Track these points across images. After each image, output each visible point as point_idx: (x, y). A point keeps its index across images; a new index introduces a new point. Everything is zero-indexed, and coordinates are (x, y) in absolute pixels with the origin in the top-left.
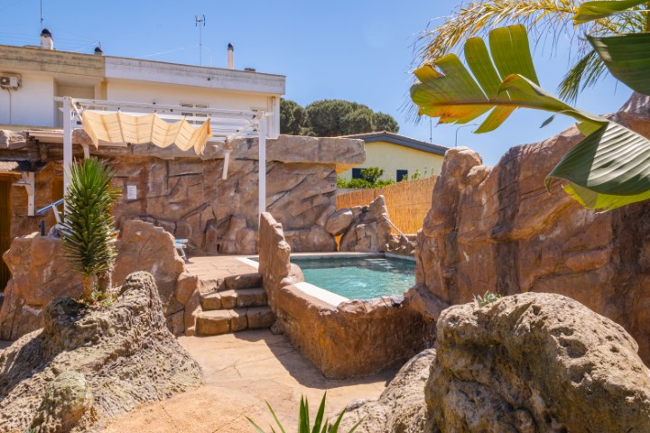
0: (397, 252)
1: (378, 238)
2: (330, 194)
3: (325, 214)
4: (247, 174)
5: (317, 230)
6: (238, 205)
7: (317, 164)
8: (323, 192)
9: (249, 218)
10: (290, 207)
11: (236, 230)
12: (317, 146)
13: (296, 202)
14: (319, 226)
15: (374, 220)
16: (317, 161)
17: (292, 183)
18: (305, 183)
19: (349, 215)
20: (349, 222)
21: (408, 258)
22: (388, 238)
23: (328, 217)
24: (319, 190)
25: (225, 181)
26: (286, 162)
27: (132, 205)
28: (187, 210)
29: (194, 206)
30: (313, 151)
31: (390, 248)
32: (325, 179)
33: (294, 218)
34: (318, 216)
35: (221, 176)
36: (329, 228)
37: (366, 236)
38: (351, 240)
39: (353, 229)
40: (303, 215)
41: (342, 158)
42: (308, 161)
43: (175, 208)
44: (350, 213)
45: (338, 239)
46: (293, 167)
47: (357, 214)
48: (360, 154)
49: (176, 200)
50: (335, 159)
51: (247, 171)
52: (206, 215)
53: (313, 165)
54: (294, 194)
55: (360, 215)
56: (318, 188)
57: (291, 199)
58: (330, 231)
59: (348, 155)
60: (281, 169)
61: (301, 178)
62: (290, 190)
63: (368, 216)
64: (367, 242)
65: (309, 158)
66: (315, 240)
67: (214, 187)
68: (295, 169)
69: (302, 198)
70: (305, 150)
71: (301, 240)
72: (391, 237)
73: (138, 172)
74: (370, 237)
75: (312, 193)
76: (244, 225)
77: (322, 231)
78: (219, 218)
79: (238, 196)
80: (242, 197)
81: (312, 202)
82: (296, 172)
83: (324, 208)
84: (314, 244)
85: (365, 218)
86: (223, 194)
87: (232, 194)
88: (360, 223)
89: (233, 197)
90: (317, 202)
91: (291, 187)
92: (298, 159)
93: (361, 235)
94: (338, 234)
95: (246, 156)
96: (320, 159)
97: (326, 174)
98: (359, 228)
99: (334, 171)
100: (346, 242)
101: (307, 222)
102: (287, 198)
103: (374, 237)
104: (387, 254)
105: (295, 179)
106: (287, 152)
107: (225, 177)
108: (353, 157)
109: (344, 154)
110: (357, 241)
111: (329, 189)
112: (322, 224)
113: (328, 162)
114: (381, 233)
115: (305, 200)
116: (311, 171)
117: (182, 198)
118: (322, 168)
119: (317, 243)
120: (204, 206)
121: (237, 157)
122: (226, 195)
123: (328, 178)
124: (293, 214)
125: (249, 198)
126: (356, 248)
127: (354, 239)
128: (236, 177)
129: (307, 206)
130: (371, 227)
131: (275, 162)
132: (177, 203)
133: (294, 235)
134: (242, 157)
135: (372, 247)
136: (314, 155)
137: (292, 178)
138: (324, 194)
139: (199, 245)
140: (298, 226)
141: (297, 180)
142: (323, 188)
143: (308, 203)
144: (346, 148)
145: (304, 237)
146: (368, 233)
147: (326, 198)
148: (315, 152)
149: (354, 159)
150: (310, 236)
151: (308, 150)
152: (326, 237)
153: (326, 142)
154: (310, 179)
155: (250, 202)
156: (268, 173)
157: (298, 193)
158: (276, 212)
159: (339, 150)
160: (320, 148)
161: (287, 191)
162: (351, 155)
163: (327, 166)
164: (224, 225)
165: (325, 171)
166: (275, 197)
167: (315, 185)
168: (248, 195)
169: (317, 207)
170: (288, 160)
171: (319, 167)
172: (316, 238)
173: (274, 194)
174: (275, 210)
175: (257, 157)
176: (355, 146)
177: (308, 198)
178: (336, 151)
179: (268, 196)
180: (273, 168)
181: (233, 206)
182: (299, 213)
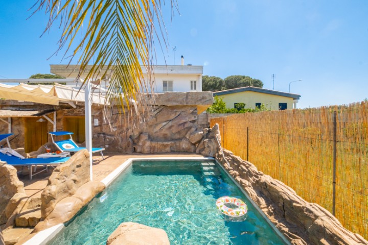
1: (214, 148)
2: (194, 121)
3: (189, 132)
4: (148, 112)
5: (184, 141)
6: (145, 128)
8: (190, 120)
9: (151, 134)
10: (172, 128)
11: (142, 140)
12: (185, 96)
13: (176, 126)
14: (186, 139)
15: (212, 138)
16: (185, 104)
17: (173, 116)
18: (180, 116)
19: (201, 134)
20: (201, 137)
23: (191, 134)
24: (187, 119)
26: (168, 105)
27: (96, 128)
28: (121, 130)
29: (124, 128)
30: (183, 99)
31: (218, 156)
33: (174, 134)
34: (186, 133)
35: (136, 114)
36: (191, 140)
37: (208, 147)
38: (201, 148)
39: (202, 141)
40: (179, 132)
41: (199, 102)
42: (180, 105)
43: (115, 129)
44: (202, 132)
46: (173, 108)
47: (206, 133)
48: (210, 100)
50: (195, 103)
52: (129, 133)
53: (184, 106)
54: (174, 122)
55: (207, 134)
57: (173, 124)
58: (192, 142)
59: (203, 101)
60: (167, 109)
61: (178, 114)
62: (172, 120)
63: (211, 134)
64: (208, 150)
65: (181, 103)
66: (184, 146)
68: (174, 109)
69: (179, 124)
71: (176, 146)
72: (219, 150)
73: (99, 113)
74: (210, 147)
75: (184, 121)
76: (146, 138)
77: (187, 142)
78: (135, 134)
79: (145, 124)
80: (147, 124)
81: (184, 126)
82: (175, 110)
83: (189, 128)
84: (183, 148)
85: (209, 136)
87: (141, 122)
88: (207, 138)
89: (142, 124)
90: (186, 126)
91: (173, 118)
92: (175, 104)
93: (206, 146)
94: (196, 143)
95: (147, 104)
96: (187, 104)
97: (191, 111)
98: (205, 142)
99: (196, 109)
100: (199, 148)
101: (181, 136)
102: (170, 124)
103: (212, 148)
104: (216, 160)
106: (169, 100)
108: (206, 101)
109: (200, 100)
111: (193, 119)
112: (188, 137)
113: (191, 105)
114: (216, 146)
115: (180, 125)
116: (183, 110)
117: (119, 124)
118: (189, 108)
120: (128, 128)
121: (143, 104)
122: (138, 123)
123: (192, 113)
124: (174, 132)
125: (151, 124)
126: (203, 152)
127: (203, 147)
128: (143, 114)
129: (181, 128)
130: (211, 141)
131: (163, 106)
132: (116, 127)
133: (171, 144)
135: (211, 153)
137: (173, 113)
138: (190, 122)
139: (124, 148)
140: (176, 138)
141: (176, 114)
142: (190, 118)
143: (182, 126)
144: (202, 97)
145: (178, 144)
146: (209, 145)
147: (192, 124)
148: (184, 100)
149: (206, 103)
150: (181, 144)
151: (180, 99)
152: (189, 145)
153: (191, 94)
154: (183, 114)
155: (151, 126)
156: (160, 111)
157: (176, 121)
158: (164, 131)
159: (198, 98)
160: (187, 97)
161: (170, 121)
162: (205, 100)
163: (192, 106)
164: (139, 138)
165: (191, 109)
166: (164, 124)
167: (186, 117)
168: (150, 122)
169: (187, 128)
170: (169, 104)
171: (187, 107)
172: (184, 145)
173: (163, 122)
174: (164, 130)
175: (153, 104)
176: (207, 95)
177: (182, 124)
178: (196, 99)
179: (161, 122)
180: (163, 109)
181: (142, 129)
182: (177, 131)
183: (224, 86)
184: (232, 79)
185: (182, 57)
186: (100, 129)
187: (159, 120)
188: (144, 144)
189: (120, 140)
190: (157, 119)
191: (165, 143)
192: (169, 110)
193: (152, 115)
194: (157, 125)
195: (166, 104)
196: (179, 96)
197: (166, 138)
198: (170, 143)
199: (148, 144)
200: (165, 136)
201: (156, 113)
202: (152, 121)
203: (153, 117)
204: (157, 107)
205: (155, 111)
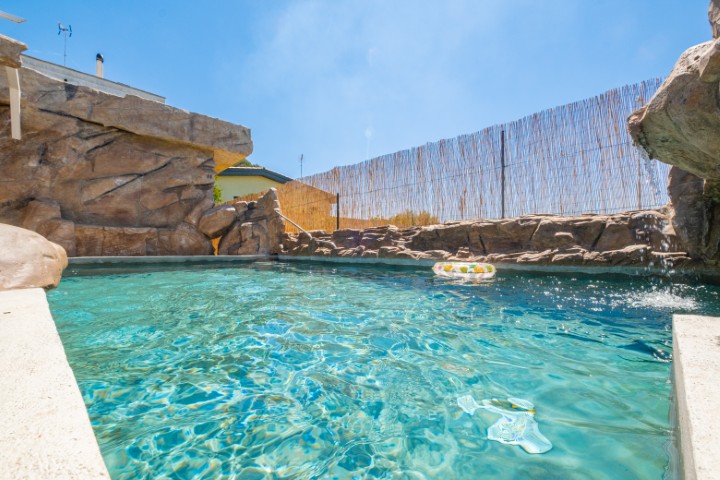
0: (296, 253)
1: (268, 238)
2: (206, 187)
3: (197, 209)
4: (65, 137)
5: (185, 228)
6: (47, 184)
7: (188, 146)
8: (196, 183)
9: (69, 206)
10: (146, 196)
12: (187, 121)
13: (155, 191)
14: (190, 224)
15: (263, 218)
16: (187, 140)
17: (148, 165)
18: (170, 167)
19: (232, 212)
20: (231, 220)
21: (312, 258)
22: (283, 237)
23: (203, 213)
24: (189, 179)
25: (18, 142)
26: (137, 132)
30: (181, 127)
31: (285, 249)
32: (199, 167)
33: (151, 212)
34: (188, 213)
35: (8, 132)
36: (203, 227)
37: (253, 237)
38: (233, 242)
39: (236, 228)
40: (166, 209)
41: (222, 143)
42: (173, 139)
44: (233, 209)
45: (215, 242)
46: (148, 143)
47: (241, 211)
48: (245, 144)
50: (213, 143)
51: (64, 133)
54: (151, 180)
55: (245, 212)
56: (190, 177)
57: (146, 186)
58: (204, 231)
59: (230, 142)
60: (131, 143)
61: (163, 161)
62: (145, 174)
63: (256, 213)
64: (254, 244)
65: (175, 134)
66: (183, 242)
68: (154, 147)
69: (165, 187)
70: (170, 123)
71: (160, 241)
72: (286, 236)
74: (258, 237)
75: (180, 181)
76: (56, 213)
77: (193, 231)
79: (46, 170)
80: (55, 174)
81: (179, 194)
82: (156, 151)
83: (197, 201)
84: (181, 247)
85: (251, 217)
86: (13, 162)
87: (33, 164)
88: (247, 220)
89: (34, 171)
90: (186, 194)
91: (147, 170)
92: (157, 133)
93: (247, 236)
94: (216, 235)
95: (62, 109)
96: (192, 139)
97: (200, 161)
98: (245, 228)
99: (211, 160)
100: (226, 245)
101: (172, 219)
102: (139, 184)
103: (263, 237)
104: (281, 257)
105: (153, 160)
106: (140, 118)
107: (16, 134)
108: (236, 145)
109: (225, 139)
110: (241, 243)
111: (204, 180)
112: (194, 222)
113: (203, 146)
114: (273, 231)
115: (169, 190)
116: (178, 153)
118: (195, 154)
119: (185, 246)
121: (43, 106)
122: (19, 164)
123: (202, 166)
124: (150, 207)
125: (70, 176)
126: (240, 251)
127: (237, 240)
128: (42, 140)
129: (172, 198)
130: (260, 225)
131: (120, 130)
133: (149, 232)
134: (54, 108)
135: (261, 247)
136: (183, 131)
137: (149, 158)
138: (197, 186)
140: (157, 224)
141: (157, 162)
142: (197, 178)
143: (174, 194)
144: (228, 133)
145: (166, 238)
146: (256, 233)
147: (201, 191)
148: (185, 129)
149: (238, 148)
150: (176, 236)
151: (174, 124)
152: (199, 238)
153: (201, 120)
154: (177, 164)
155: (70, 182)
156: (106, 144)
157: (159, 179)
158: (116, 203)
159: (219, 133)
160: (192, 124)
161: (141, 175)
162: (234, 143)
163: (202, 151)
165: (199, 156)
166: (119, 181)
167: (185, 172)
168: (68, 170)
169: (188, 200)
170: (141, 130)
171: (190, 149)
172: (184, 239)
173: (117, 176)
174: (118, 199)
175: (84, 115)
176: (239, 133)
177: (173, 189)
178: (215, 134)
179: (107, 177)
180: (115, 139)
181: (35, 184)
182: (160, 206)
185: (99, 57)
187: (99, 168)
190: (93, 165)
191: (130, 230)
192: (136, 145)
193: (78, 149)
194: (93, 180)
195: (129, 128)
196: (170, 115)
197: (123, 221)
198: (142, 231)
200: (122, 216)
201: (90, 144)
202: (75, 168)
203: (79, 156)
204: (97, 130)
205: (87, 139)
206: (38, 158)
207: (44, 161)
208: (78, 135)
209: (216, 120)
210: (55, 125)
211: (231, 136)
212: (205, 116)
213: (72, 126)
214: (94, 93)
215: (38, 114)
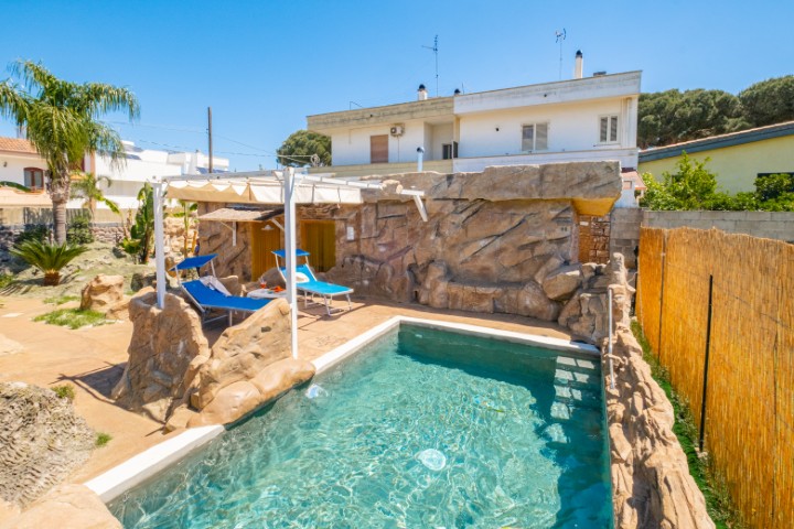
2: (561, 241)
3: (543, 269)
4: (448, 215)
5: (532, 288)
6: (440, 250)
7: (539, 200)
8: (549, 237)
9: (452, 265)
10: (503, 254)
11: (431, 278)
12: (537, 176)
13: (511, 249)
14: (535, 283)
16: (536, 197)
17: (504, 226)
18: (524, 224)
19: (573, 277)
20: (573, 286)
23: (548, 274)
24: (543, 234)
25: (426, 223)
26: (493, 200)
27: (351, 245)
28: (393, 252)
29: (399, 248)
30: (530, 184)
32: (553, 219)
33: (507, 270)
34: (537, 269)
36: (546, 289)
37: (589, 313)
38: (573, 313)
39: (576, 297)
40: (519, 266)
41: (578, 190)
42: (523, 198)
43: (382, 249)
44: (577, 273)
46: (505, 205)
47: (588, 275)
48: (611, 183)
49: (384, 242)
50: (565, 193)
51: (446, 213)
52: (408, 259)
53: (534, 202)
54: (508, 239)
55: (591, 278)
56: (543, 232)
57: (504, 245)
58: (546, 293)
59: (587, 186)
60: (492, 207)
61: (517, 220)
62: (502, 235)
63: (601, 280)
64: (589, 323)
65: (525, 193)
66: (528, 302)
67: (418, 230)
68: (511, 207)
69: (519, 244)
70: (520, 183)
71: (509, 299)
73: (354, 215)
74: (594, 315)
75: (532, 238)
76: (442, 273)
77: (538, 292)
78: (420, 263)
79: (439, 240)
80: (444, 241)
81: (532, 251)
82: (512, 211)
83: (546, 258)
84: (526, 307)
85: (596, 285)
86: (425, 237)
87: (432, 237)
88: (587, 291)
89: (434, 241)
90: (539, 250)
91: (504, 231)
92: (509, 196)
93: (584, 311)
95: (445, 195)
96: (541, 194)
97: (553, 213)
98: (583, 299)
99: (567, 209)
100: (566, 315)
101: (525, 276)
102: (498, 243)
103: (599, 319)
105: (508, 220)
106: (494, 187)
107: (424, 218)
108: (596, 188)
109: (579, 184)
110: (579, 317)
111: (558, 234)
112: (540, 281)
113: (554, 197)
115: (523, 247)
116: (531, 210)
117: (389, 240)
118: (549, 205)
119: (530, 307)
120: (408, 248)
121: (435, 197)
122: (427, 238)
123: (557, 219)
124: (506, 264)
125: (453, 242)
127: (576, 312)
128: (437, 219)
129: (525, 255)
130: (599, 300)
131: (482, 200)
132: (384, 245)
133: (494, 293)
134: (441, 197)
135: (595, 333)
136: (531, 189)
137: (505, 219)
138: (551, 241)
139: (396, 290)
140: (512, 279)
141: (512, 221)
142: (549, 232)
143: (528, 251)
144: (584, 176)
145: (513, 296)
146: (592, 310)
147: (555, 246)
148: (533, 186)
149: (599, 190)
150: (521, 296)
151: (523, 183)
152: (542, 301)
153: (552, 170)
154: (530, 220)
155: (453, 246)
156: (474, 213)
157: (514, 238)
158: (483, 261)
159: (573, 179)
160: (542, 178)
161: (499, 236)
162: (594, 185)
163: (555, 202)
164: (425, 270)
165: (552, 209)
166: (482, 243)
167: (538, 228)
168: (452, 238)
169: (539, 256)
170: (495, 197)
171: (542, 203)
172: (529, 299)
173: (481, 239)
174: (482, 258)
175: (456, 196)
176: (600, 172)
177: (527, 245)
178: (567, 182)
179: (476, 239)
180: (481, 207)
181: (434, 252)
182: (514, 264)
183: (738, 115)
184: (772, 89)
185: (579, 53)
186: (355, 247)
187: (470, 234)
188: (434, 287)
189: (389, 273)
190: (466, 231)
191: (481, 290)
192: (495, 210)
193: (456, 222)
194: (466, 244)
195: (487, 197)
196: (520, 176)
197: (484, 278)
198: (491, 290)
199: (442, 286)
200: (485, 272)
201: (464, 216)
202: (455, 236)
203: (458, 226)
204: (466, 204)
205: (461, 212)
206: (435, 233)
207: (438, 235)
208: (455, 212)
209: (569, 165)
210: (442, 208)
211: (588, 179)
212: (557, 165)
213: (450, 206)
214: (463, 176)
215: (433, 203)
